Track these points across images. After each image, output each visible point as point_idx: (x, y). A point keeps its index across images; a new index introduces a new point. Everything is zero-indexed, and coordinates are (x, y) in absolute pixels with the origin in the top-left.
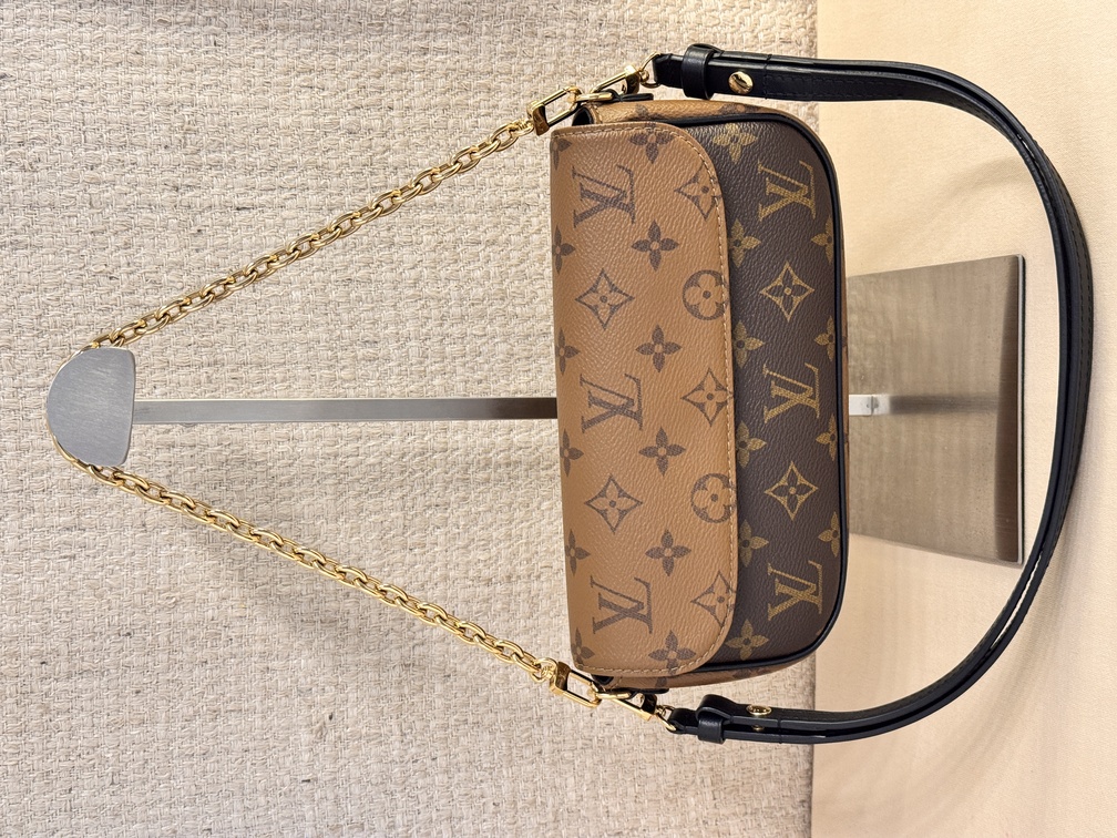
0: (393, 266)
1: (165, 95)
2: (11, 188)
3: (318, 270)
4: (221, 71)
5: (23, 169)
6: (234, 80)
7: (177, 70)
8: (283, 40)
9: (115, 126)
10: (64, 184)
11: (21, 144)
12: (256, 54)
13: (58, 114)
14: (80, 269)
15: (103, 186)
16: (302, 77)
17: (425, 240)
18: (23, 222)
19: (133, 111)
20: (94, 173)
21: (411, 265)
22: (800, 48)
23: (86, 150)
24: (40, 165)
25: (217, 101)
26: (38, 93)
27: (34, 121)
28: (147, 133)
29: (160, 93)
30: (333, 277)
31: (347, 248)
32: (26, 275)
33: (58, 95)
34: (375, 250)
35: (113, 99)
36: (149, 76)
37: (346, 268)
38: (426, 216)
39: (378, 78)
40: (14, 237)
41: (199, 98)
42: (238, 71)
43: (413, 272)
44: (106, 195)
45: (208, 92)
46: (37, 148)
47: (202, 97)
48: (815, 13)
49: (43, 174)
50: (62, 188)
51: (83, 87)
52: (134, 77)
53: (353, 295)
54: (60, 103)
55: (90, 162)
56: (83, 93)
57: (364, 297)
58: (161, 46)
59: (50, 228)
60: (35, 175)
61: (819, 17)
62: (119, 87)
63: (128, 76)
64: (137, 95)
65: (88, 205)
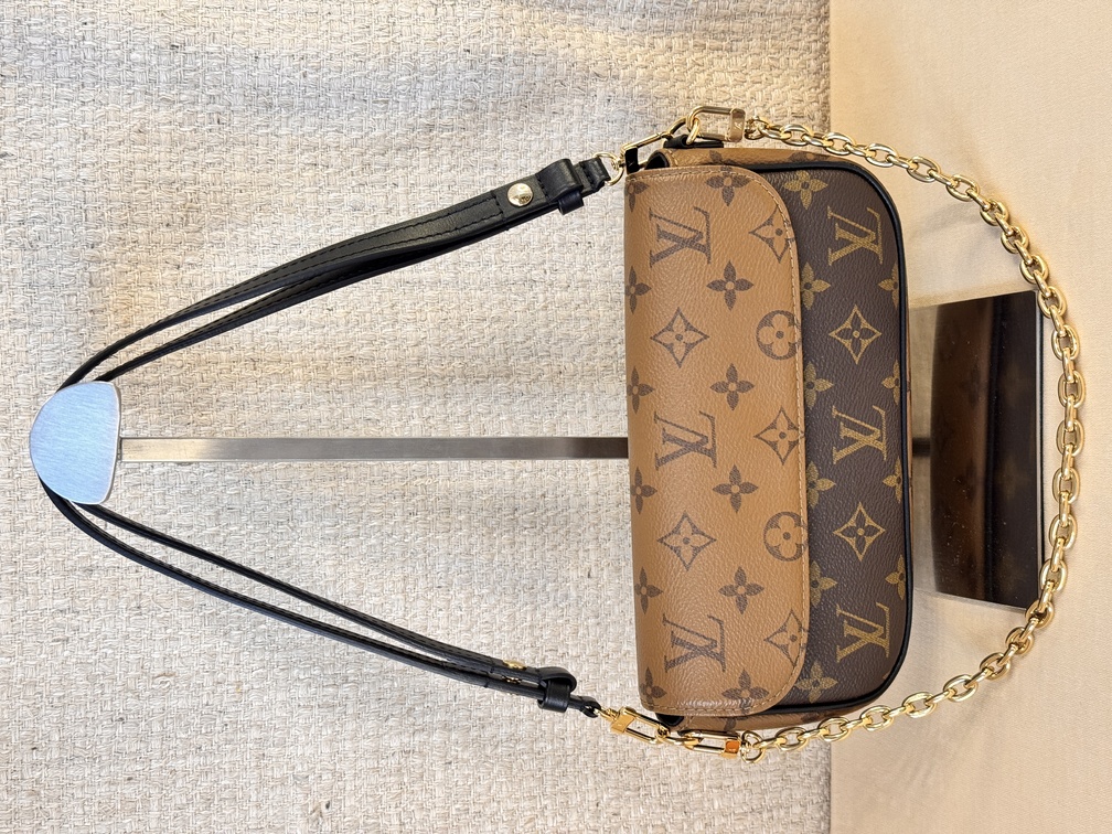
0: (397, 343)
1: (168, 174)
2: (10, 267)
3: (320, 347)
4: (224, 149)
5: (23, 248)
6: (237, 158)
7: (180, 148)
8: (288, 118)
9: (117, 205)
10: (64, 263)
11: (22, 223)
12: (260, 132)
13: (60, 193)
14: (79, 348)
15: (103, 265)
16: (306, 155)
17: (429, 317)
18: (22, 301)
19: (135, 189)
20: (95, 252)
21: (413, 342)
22: (813, 123)
23: (87, 228)
24: (40, 244)
25: (220, 178)
26: (40, 173)
27: (35, 200)
28: (149, 211)
29: (163, 171)
30: (336, 354)
31: (350, 325)
32: (24, 354)
33: (60, 174)
34: (378, 327)
35: (115, 178)
36: (151, 155)
37: (349, 346)
38: (430, 293)
39: (383, 155)
40: (13, 317)
41: (203, 177)
42: (241, 149)
43: (416, 349)
44: (106, 273)
45: (211, 170)
46: (37, 227)
47: (204, 174)
48: (828, 88)
49: (43, 253)
50: (63, 267)
51: (85, 165)
52: (137, 156)
53: (355, 373)
54: (61, 182)
55: (91, 241)
56: (84, 173)
57: (366, 375)
58: (164, 124)
59: (49, 307)
60: (35, 254)
61: (832, 92)
62: (122, 165)
63: (130, 155)
64: (138, 173)
65: (88, 284)
